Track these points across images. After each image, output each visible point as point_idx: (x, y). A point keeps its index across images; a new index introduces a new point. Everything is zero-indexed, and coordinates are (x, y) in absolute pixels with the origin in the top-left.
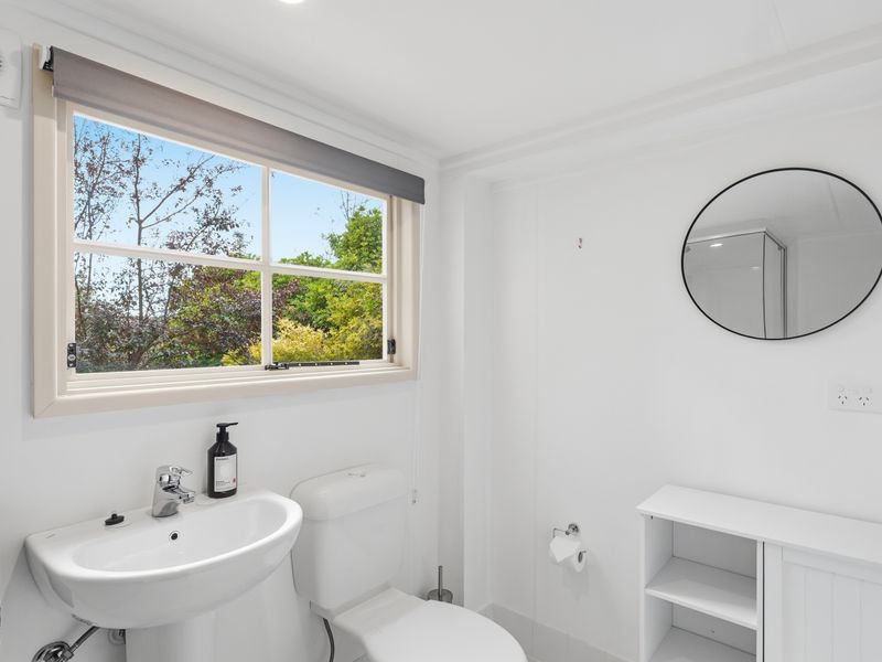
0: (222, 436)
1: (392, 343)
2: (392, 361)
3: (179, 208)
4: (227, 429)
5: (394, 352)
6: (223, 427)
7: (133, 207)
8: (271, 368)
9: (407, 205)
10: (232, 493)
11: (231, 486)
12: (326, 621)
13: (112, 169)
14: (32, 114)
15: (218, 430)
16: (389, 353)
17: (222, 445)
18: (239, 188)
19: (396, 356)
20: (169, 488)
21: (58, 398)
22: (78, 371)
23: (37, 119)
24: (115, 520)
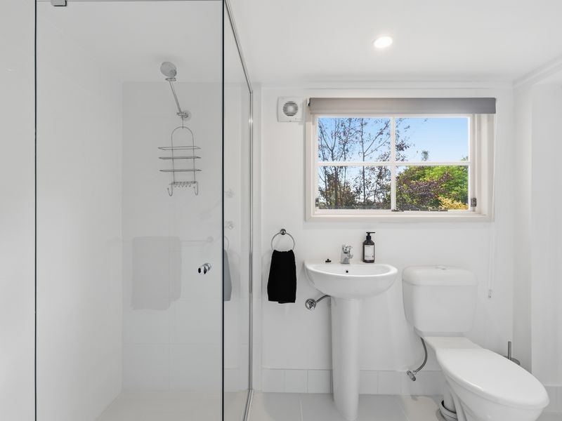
0: (369, 238)
1: (474, 200)
2: (474, 211)
3: (381, 144)
4: (371, 235)
5: (475, 205)
6: (369, 233)
7: (361, 146)
8: (394, 211)
9: (484, 117)
10: (372, 262)
11: (372, 259)
12: (422, 340)
13: (353, 132)
14: (305, 121)
15: (367, 235)
16: (472, 205)
17: (368, 241)
18: (409, 127)
19: (477, 208)
20: (346, 253)
21: (312, 216)
22: (320, 208)
23: (307, 123)
24: (328, 261)
